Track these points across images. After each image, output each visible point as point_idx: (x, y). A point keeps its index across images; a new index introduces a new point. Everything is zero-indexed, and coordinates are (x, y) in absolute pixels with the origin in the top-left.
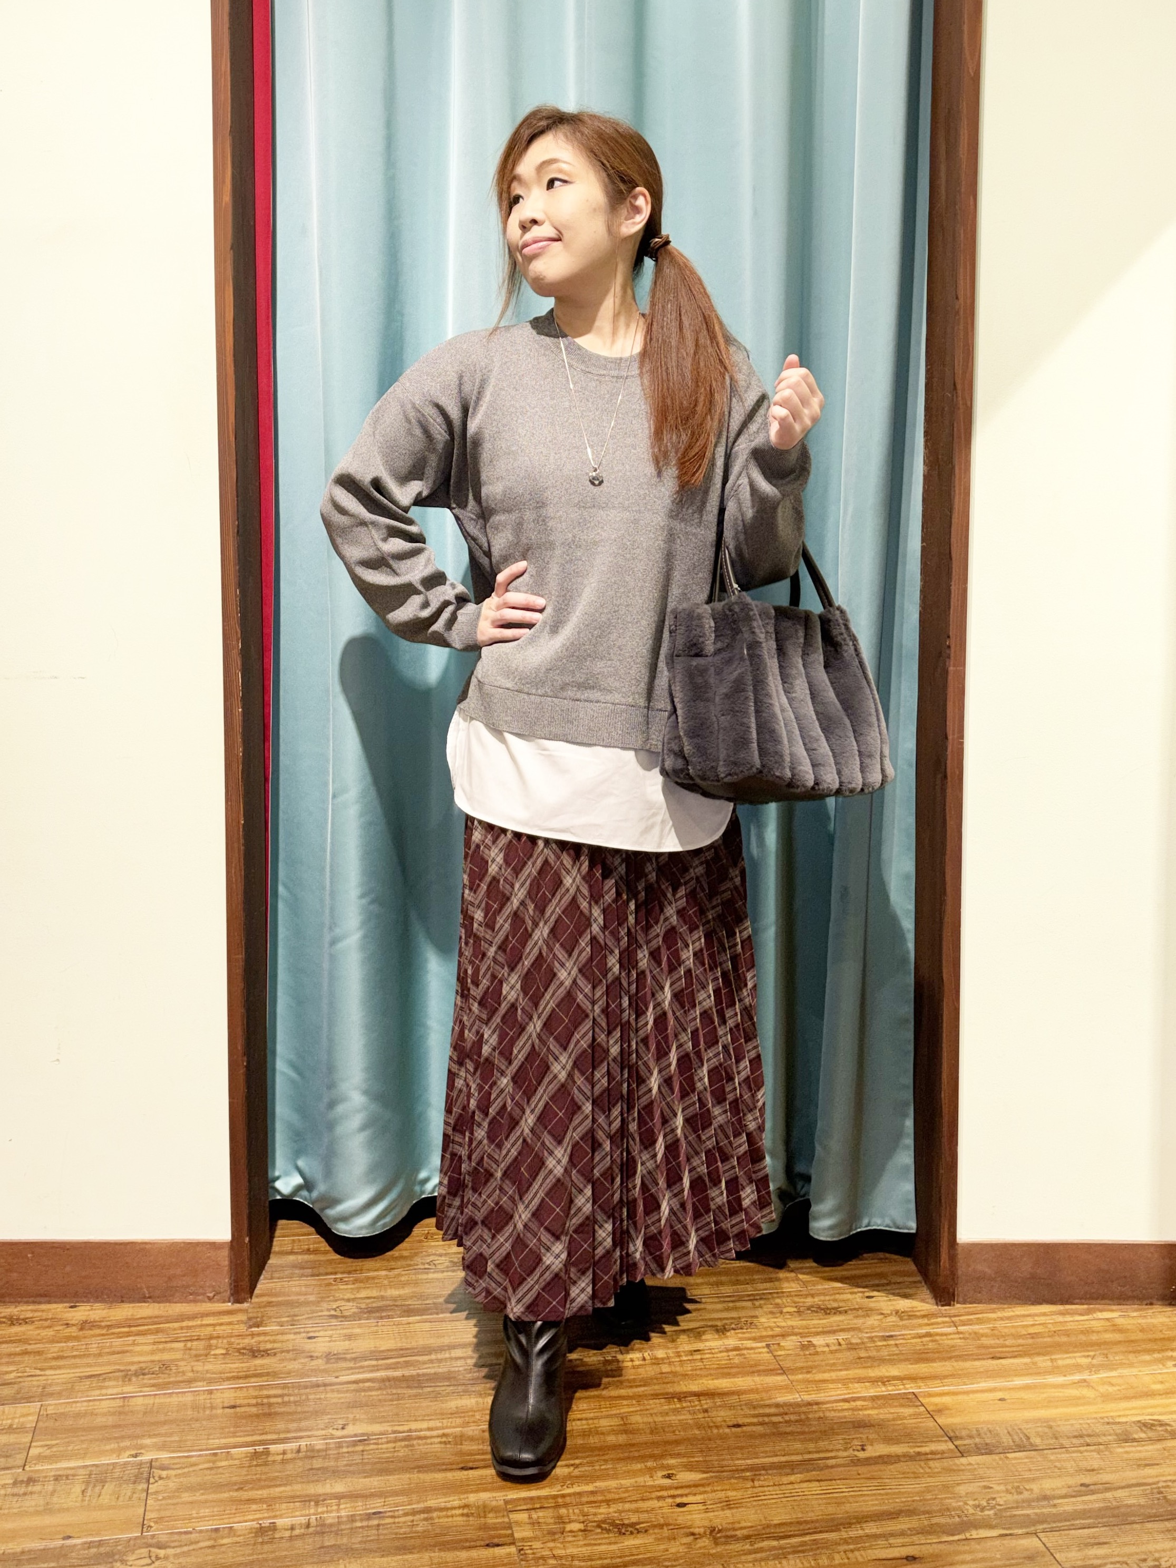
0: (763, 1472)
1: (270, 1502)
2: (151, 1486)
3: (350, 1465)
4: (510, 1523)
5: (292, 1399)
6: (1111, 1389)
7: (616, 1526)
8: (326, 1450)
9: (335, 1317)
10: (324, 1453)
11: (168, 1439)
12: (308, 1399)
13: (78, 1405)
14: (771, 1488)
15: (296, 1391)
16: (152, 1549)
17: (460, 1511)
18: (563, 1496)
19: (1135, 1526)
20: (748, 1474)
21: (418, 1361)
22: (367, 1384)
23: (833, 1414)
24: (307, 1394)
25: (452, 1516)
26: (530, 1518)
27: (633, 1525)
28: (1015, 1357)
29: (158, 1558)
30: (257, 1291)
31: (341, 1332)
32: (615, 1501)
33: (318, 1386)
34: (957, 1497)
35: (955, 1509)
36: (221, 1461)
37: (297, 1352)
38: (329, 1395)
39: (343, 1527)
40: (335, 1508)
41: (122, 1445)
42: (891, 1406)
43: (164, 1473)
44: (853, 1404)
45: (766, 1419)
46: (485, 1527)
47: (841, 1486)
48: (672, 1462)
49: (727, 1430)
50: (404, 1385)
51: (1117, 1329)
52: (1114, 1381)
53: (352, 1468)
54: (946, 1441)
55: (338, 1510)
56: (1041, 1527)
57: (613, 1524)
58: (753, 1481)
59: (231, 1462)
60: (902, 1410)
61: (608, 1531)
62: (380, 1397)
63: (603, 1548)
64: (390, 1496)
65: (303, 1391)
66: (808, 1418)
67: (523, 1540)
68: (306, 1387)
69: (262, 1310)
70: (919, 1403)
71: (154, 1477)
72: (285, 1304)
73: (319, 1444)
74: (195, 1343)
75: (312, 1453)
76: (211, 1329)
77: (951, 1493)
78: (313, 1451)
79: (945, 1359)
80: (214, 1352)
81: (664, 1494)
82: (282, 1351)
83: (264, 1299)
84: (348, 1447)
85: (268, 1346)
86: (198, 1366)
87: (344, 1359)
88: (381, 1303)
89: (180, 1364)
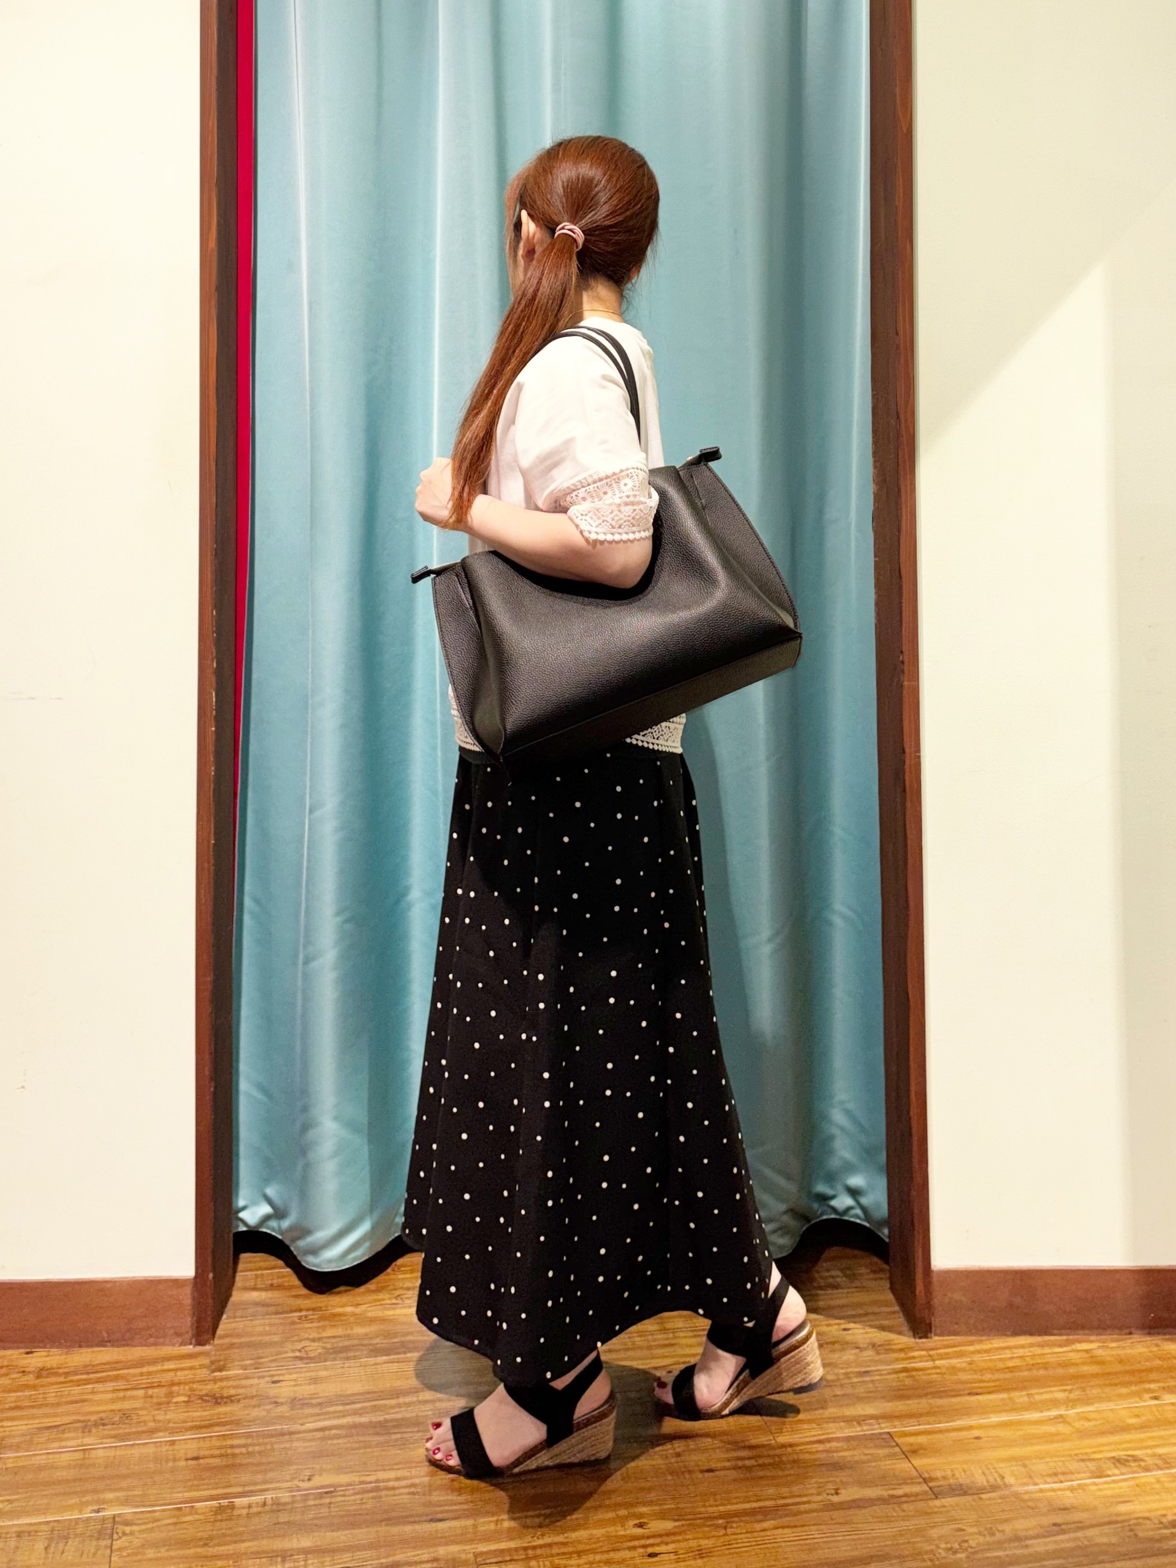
0: (736, 1519)
2: (114, 1542)
3: (317, 1519)
5: (257, 1448)
6: (1087, 1424)
8: (293, 1502)
9: (301, 1359)
10: (290, 1507)
11: (130, 1493)
12: (273, 1449)
13: (38, 1458)
14: (743, 1536)
15: (261, 1440)
18: (533, 1547)
20: (720, 1521)
21: (385, 1406)
22: (333, 1432)
23: (807, 1456)
28: (989, 1393)
30: (219, 1332)
31: (308, 1374)
32: (586, 1552)
33: (283, 1434)
34: (929, 1541)
35: (927, 1552)
36: (186, 1515)
37: (262, 1398)
38: (295, 1444)
40: (302, 1563)
41: (84, 1499)
42: (866, 1447)
43: (128, 1529)
44: (828, 1445)
45: (740, 1463)
47: (815, 1532)
48: (644, 1509)
49: (700, 1475)
50: (371, 1431)
51: (1095, 1361)
53: (319, 1522)
54: (919, 1483)
58: (725, 1528)
59: (196, 1517)
60: (876, 1450)
62: (349, 1445)
64: (359, 1550)
65: (266, 1440)
66: (781, 1462)
68: (272, 1436)
69: (225, 1353)
70: (894, 1444)
71: (117, 1533)
72: (249, 1345)
73: (285, 1497)
74: (156, 1390)
75: (278, 1506)
76: (172, 1374)
77: (924, 1536)
78: (278, 1504)
79: (920, 1396)
80: (175, 1400)
81: (636, 1543)
82: (245, 1398)
83: (227, 1340)
84: (315, 1499)
85: (232, 1392)
86: (160, 1415)
87: (310, 1405)
88: (347, 1343)
89: (141, 1413)
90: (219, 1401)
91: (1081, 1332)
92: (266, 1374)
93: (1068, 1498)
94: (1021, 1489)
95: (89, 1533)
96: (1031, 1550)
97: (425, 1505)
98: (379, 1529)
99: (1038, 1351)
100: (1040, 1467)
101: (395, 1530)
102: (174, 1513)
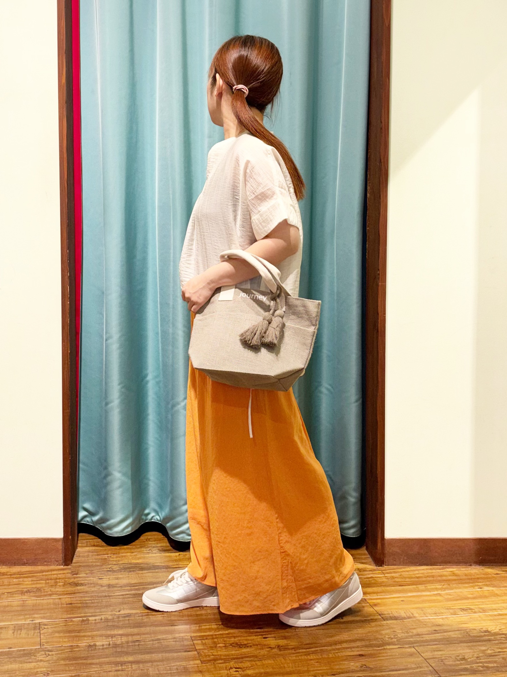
1: (92, 637)
2: (41, 631)
4: (194, 644)
5: (96, 601)
7: (238, 645)
8: (113, 619)
9: (110, 571)
10: (112, 620)
12: (102, 601)
13: (5, 603)
16: (47, 652)
17: (173, 640)
18: (216, 635)
19: (457, 645)
22: (127, 596)
24: (101, 599)
25: (169, 642)
26: (202, 642)
27: (245, 645)
28: (408, 585)
29: (49, 655)
30: (73, 561)
31: (113, 576)
32: (237, 637)
33: (106, 596)
34: (381, 634)
35: (380, 639)
36: (70, 622)
37: (95, 584)
38: (111, 600)
39: (124, 645)
40: (119, 639)
41: (26, 617)
43: (46, 627)
46: (184, 645)
47: (333, 632)
51: (454, 574)
52: (452, 594)
53: (125, 625)
54: (378, 616)
55: (121, 640)
56: (415, 645)
57: (237, 644)
59: (74, 623)
61: (235, 647)
62: (134, 600)
63: (233, 652)
64: (142, 635)
65: (99, 598)
67: (200, 649)
68: (101, 597)
69: (77, 568)
70: (367, 602)
71: (42, 628)
72: (88, 566)
73: (110, 617)
74: (50, 581)
76: (56, 575)
77: (379, 633)
78: (107, 619)
79: (378, 586)
80: (58, 584)
82: (88, 584)
83: (77, 564)
84: (121, 618)
85: (83, 582)
86: (53, 589)
87: (116, 587)
88: (129, 566)
89: (45, 588)
90: (77, 585)
91: (449, 564)
92: (96, 576)
93: (441, 622)
94: (421, 618)
95: (30, 628)
96: (425, 639)
97: (169, 621)
98: (151, 628)
99: (430, 571)
100: (429, 611)
101: (158, 628)
102: (65, 622)
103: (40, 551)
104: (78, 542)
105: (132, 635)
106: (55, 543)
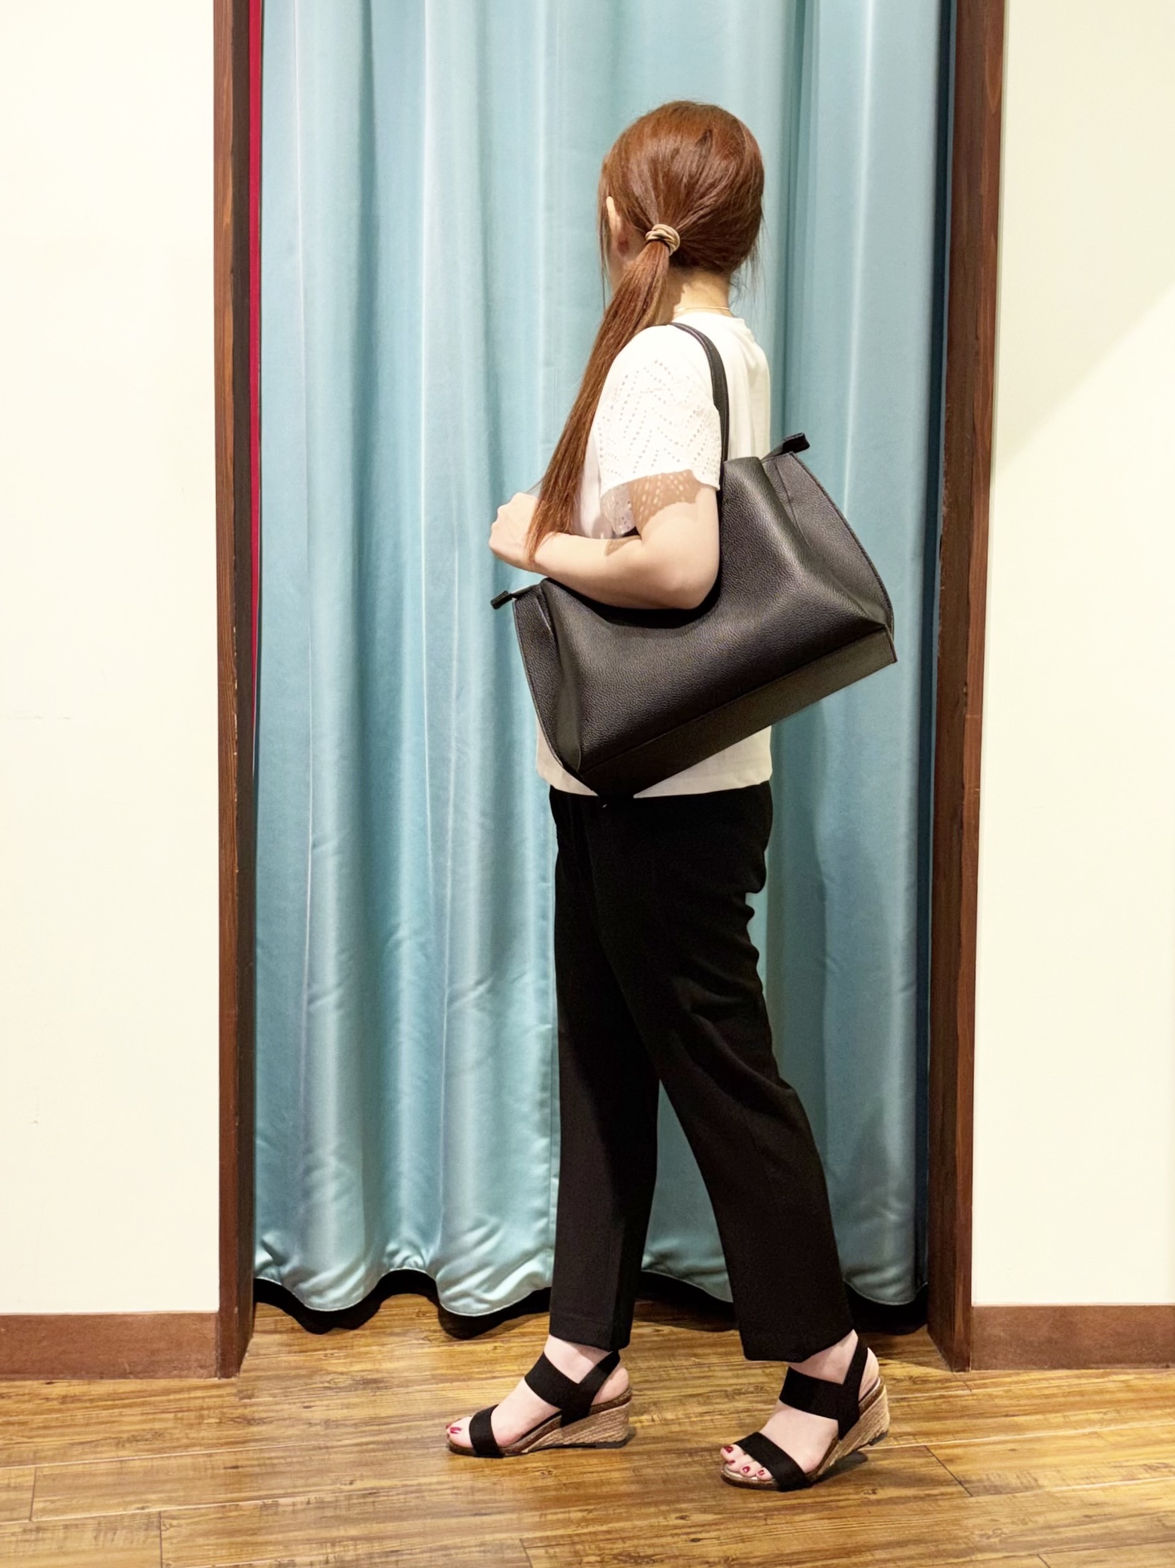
0: (776, 1513)
1: (282, 1544)
2: (163, 1533)
3: (362, 1514)
4: (527, 1556)
5: (295, 1460)
6: (1120, 1439)
7: (633, 1557)
8: (333, 1500)
9: (331, 1388)
10: (334, 1504)
11: (173, 1495)
12: (311, 1460)
13: (74, 1467)
14: (782, 1526)
15: (298, 1453)
17: (477, 1549)
18: (579, 1535)
19: (1136, 1548)
20: (761, 1514)
21: (418, 1426)
22: (370, 1446)
25: (470, 1553)
26: (547, 1552)
27: (649, 1557)
28: (1026, 1415)
30: (244, 1367)
31: (338, 1401)
32: (630, 1538)
33: (320, 1448)
34: (966, 1528)
35: (961, 1538)
36: (230, 1511)
37: (294, 1420)
38: (331, 1457)
40: (352, 1548)
41: (128, 1499)
42: (903, 1458)
43: (175, 1522)
46: (504, 1561)
47: (853, 1524)
48: (684, 1506)
50: (409, 1446)
52: (1124, 1432)
53: (366, 1516)
54: (956, 1485)
55: (355, 1550)
56: (1043, 1550)
57: (629, 1556)
58: (765, 1519)
59: (240, 1513)
60: (912, 1460)
61: (625, 1562)
62: (384, 1457)
64: (406, 1538)
65: (304, 1453)
68: (309, 1450)
69: (253, 1383)
70: (930, 1454)
71: (165, 1525)
72: (277, 1377)
73: (328, 1497)
74: (185, 1414)
75: (321, 1505)
76: (200, 1401)
77: (958, 1525)
78: (323, 1502)
79: (957, 1418)
80: (206, 1421)
81: (678, 1531)
82: (278, 1420)
83: (253, 1374)
84: (357, 1499)
85: (264, 1415)
86: (193, 1434)
87: (345, 1425)
88: (376, 1376)
89: (173, 1431)
90: (252, 1422)
91: (1119, 1365)
92: (297, 1401)
93: (1099, 1496)
94: (1056, 1489)
95: (136, 1526)
96: (1064, 1536)
97: (468, 1503)
99: (1075, 1381)
100: (1074, 1472)
101: (440, 1522)
102: (221, 1509)
103: (162, 1345)
104: (253, 1321)
105: (381, 1538)
106: (198, 1326)
